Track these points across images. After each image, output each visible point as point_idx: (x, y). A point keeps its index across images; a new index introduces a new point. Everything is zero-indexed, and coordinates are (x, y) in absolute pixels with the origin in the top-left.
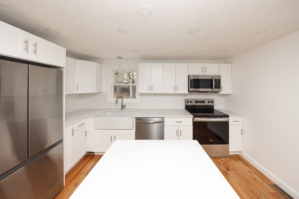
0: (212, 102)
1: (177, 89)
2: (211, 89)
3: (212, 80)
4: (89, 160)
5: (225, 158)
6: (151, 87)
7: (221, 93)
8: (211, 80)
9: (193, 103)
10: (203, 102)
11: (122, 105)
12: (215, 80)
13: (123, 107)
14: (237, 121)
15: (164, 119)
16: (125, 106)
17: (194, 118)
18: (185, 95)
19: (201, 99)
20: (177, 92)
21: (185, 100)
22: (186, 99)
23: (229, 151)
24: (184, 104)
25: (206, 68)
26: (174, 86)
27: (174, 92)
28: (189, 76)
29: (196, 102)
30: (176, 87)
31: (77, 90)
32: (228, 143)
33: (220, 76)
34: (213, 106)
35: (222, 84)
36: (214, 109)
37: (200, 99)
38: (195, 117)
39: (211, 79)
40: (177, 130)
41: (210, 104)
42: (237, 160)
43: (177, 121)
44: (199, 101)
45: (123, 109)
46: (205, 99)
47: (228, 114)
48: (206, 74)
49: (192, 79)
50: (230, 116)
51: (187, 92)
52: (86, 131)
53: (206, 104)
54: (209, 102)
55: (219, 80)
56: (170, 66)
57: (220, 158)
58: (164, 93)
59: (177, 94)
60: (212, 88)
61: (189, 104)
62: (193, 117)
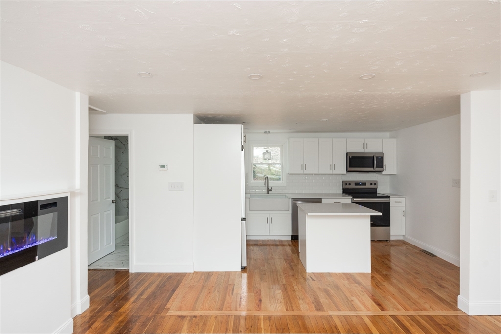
0: (375, 184)
1: (334, 169)
3: (374, 157)
6: (304, 167)
7: (384, 172)
8: (372, 158)
9: (353, 186)
10: (364, 184)
11: (268, 188)
12: (377, 158)
13: (269, 190)
14: (400, 202)
15: (321, 200)
16: (271, 189)
17: (353, 199)
18: (343, 175)
19: (362, 181)
21: (342, 182)
22: (344, 181)
23: (390, 234)
24: (342, 187)
25: (367, 144)
27: (330, 172)
28: (347, 153)
29: (356, 184)
30: (332, 167)
32: (389, 226)
33: (382, 153)
34: (376, 189)
35: (385, 162)
36: (378, 192)
37: (360, 181)
38: (354, 197)
41: (373, 187)
43: (336, 202)
44: (359, 183)
45: (269, 193)
46: (367, 181)
47: (389, 194)
48: (366, 151)
50: (391, 196)
51: (345, 172)
53: (368, 186)
54: (371, 184)
55: (382, 158)
56: (325, 142)
58: (319, 173)
59: (334, 174)
60: (373, 167)
61: (348, 187)
62: (352, 197)
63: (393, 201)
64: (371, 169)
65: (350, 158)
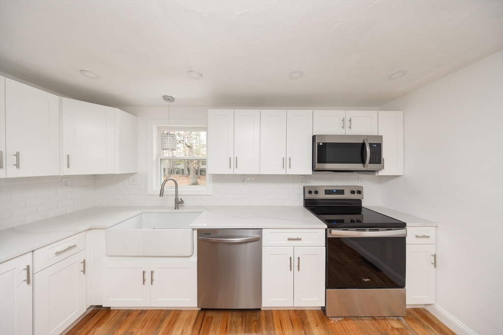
0: (359, 192)
1: (290, 166)
2: (362, 165)
3: (363, 145)
4: (93, 327)
5: (397, 320)
6: (234, 162)
7: (381, 173)
8: (361, 146)
9: (322, 195)
10: (341, 192)
11: (176, 199)
12: (371, 145)
13: (178, 203)
14: (424, 236)
15: (261, 234)
16: (182, 201)
17: (328, 230)
18: (305, 177)
19: (336, 186)
20: (290, 172)
21: (304, 188)
22: (306, 186)
23: (405, 303)
24: (303, 196)
25: (350, 121)
26: (283, 160)
27: (282, 172)
28: (314, 137)
29: (328, 192)
30: (286, 162)
31: (68, 166)
32: (403, 286)
33: (381, 137)
34: (360, 201)
35: (385, 155)
36: (363, 205)
37: (333, 186)
39: (362, 142)
40: (291, 258)
41: (356, 196)
42: (428, 327)
43: (292, 237)
44: (333, 190)
45: (178, 208)
46: (344, 186)
47: (403, 220)
48: (349, 132)
49: (321, 144)
50: (407, 225)
51: (309, 172)
52: (84, 262)
53: (347, 195)
54: (353, 192)
55: (379, 146)
56: (273, 116)
57: (385, 318)
58: (262, 173)
59: (288, 175)
60: (364, 162)
61: (313, 196)
62: (326, 226)
63: (411, 234)
64: (359, 166)
65: (319, 146)
